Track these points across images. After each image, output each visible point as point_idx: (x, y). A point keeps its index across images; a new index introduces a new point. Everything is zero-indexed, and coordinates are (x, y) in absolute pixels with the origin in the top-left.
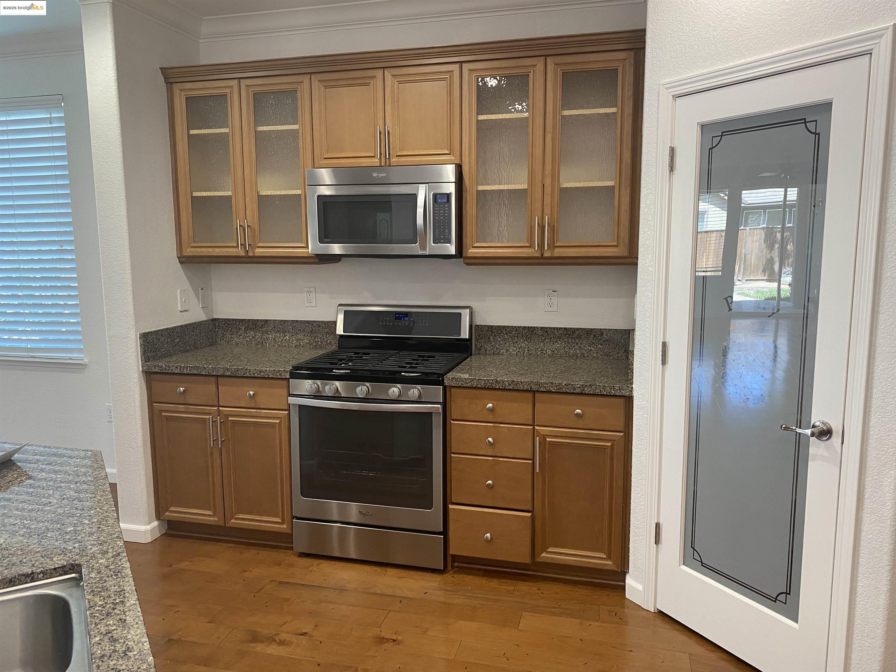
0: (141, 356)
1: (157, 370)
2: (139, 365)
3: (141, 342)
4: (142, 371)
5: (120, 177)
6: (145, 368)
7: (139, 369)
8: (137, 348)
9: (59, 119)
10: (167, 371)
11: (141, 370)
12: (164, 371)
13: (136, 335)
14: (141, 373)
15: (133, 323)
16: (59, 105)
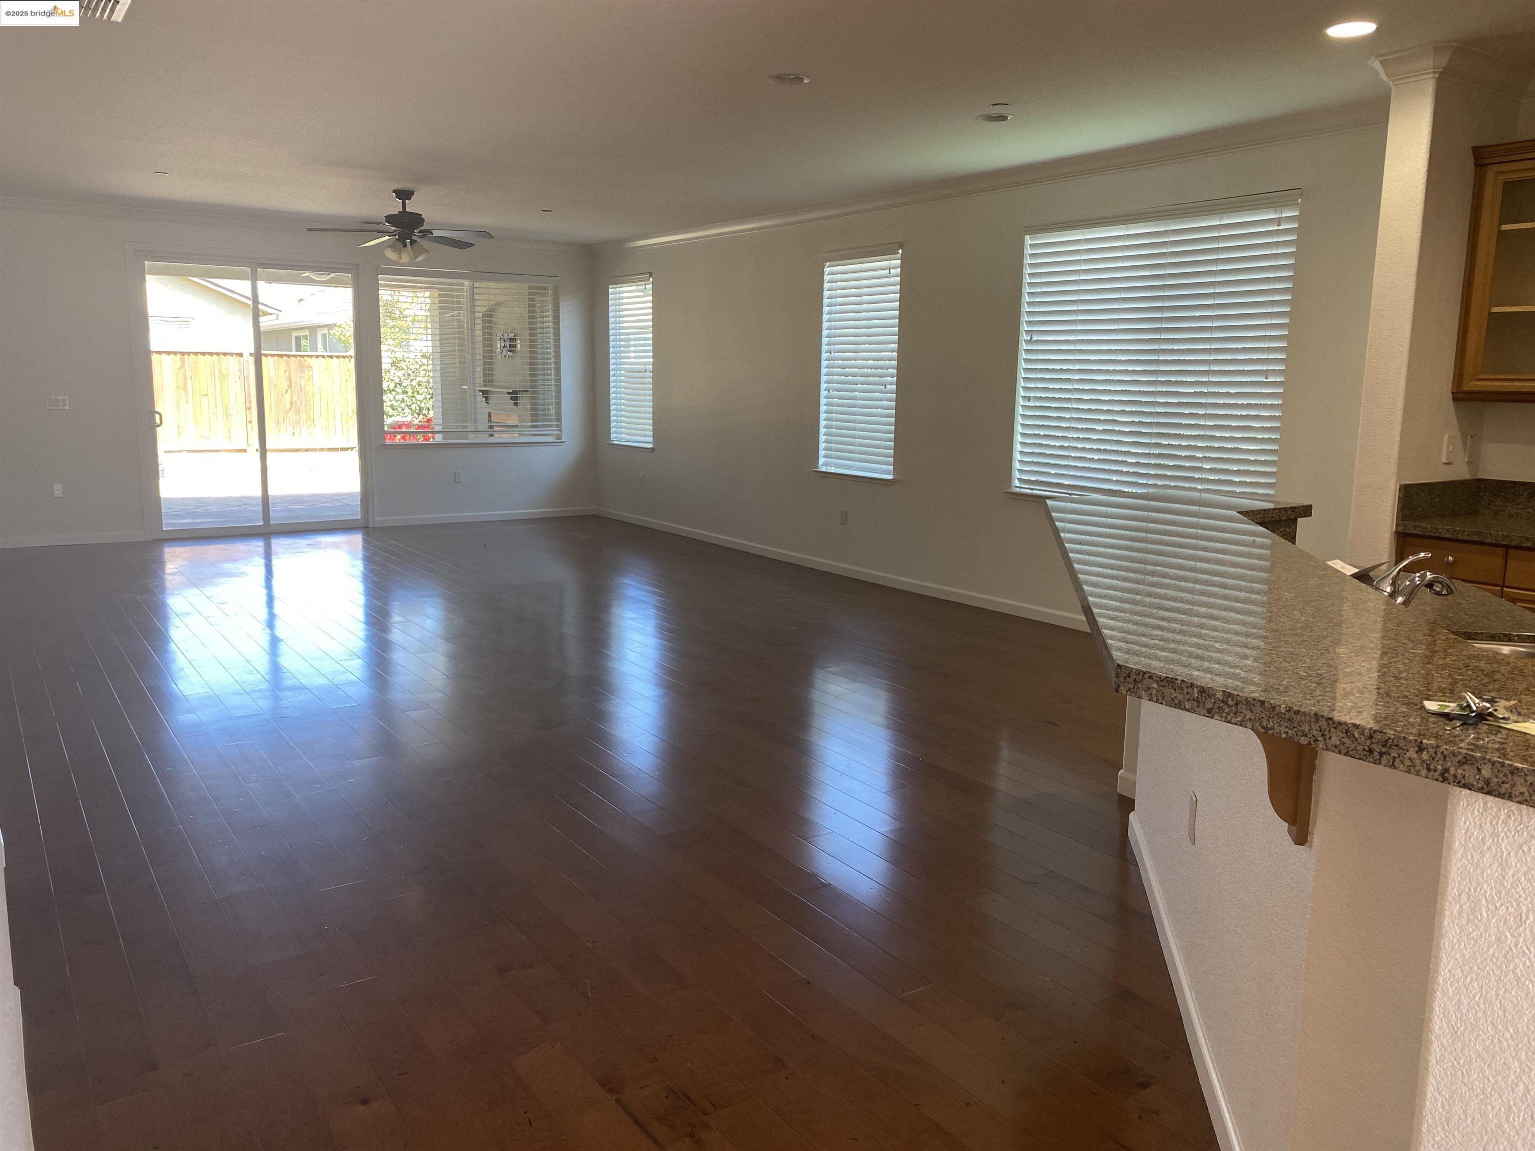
0: (1398, 512)
1: (1418, 532)
2: (1393, 523)
3: (1401, 495)
4: (1395, 532)
5: (1411, 290)
6: (1400, 528)
7: (1393, 528)
8: (1395, 502)
9: (1290, 219)
10: (1433, 535)
11: (1394, 530)
12: (1428, 534)
13: (1396, 486)
14: (1393, 533)
15: (1394, 470)
16: (1296, 202)
